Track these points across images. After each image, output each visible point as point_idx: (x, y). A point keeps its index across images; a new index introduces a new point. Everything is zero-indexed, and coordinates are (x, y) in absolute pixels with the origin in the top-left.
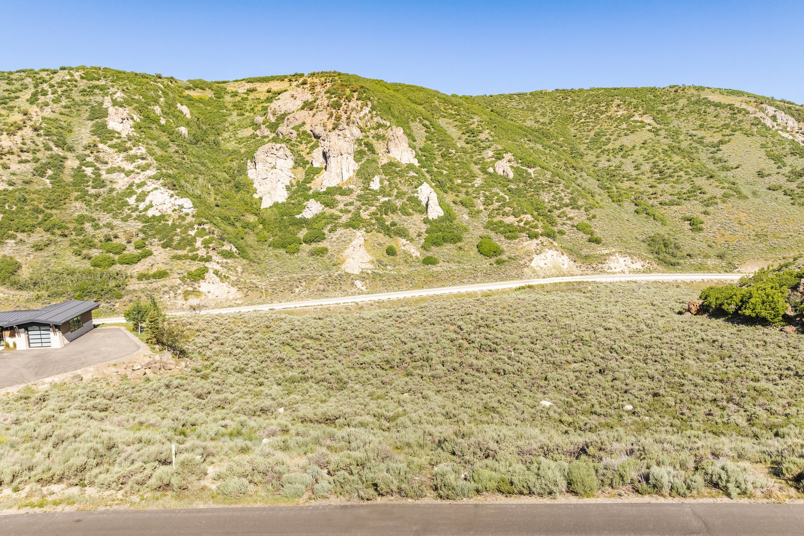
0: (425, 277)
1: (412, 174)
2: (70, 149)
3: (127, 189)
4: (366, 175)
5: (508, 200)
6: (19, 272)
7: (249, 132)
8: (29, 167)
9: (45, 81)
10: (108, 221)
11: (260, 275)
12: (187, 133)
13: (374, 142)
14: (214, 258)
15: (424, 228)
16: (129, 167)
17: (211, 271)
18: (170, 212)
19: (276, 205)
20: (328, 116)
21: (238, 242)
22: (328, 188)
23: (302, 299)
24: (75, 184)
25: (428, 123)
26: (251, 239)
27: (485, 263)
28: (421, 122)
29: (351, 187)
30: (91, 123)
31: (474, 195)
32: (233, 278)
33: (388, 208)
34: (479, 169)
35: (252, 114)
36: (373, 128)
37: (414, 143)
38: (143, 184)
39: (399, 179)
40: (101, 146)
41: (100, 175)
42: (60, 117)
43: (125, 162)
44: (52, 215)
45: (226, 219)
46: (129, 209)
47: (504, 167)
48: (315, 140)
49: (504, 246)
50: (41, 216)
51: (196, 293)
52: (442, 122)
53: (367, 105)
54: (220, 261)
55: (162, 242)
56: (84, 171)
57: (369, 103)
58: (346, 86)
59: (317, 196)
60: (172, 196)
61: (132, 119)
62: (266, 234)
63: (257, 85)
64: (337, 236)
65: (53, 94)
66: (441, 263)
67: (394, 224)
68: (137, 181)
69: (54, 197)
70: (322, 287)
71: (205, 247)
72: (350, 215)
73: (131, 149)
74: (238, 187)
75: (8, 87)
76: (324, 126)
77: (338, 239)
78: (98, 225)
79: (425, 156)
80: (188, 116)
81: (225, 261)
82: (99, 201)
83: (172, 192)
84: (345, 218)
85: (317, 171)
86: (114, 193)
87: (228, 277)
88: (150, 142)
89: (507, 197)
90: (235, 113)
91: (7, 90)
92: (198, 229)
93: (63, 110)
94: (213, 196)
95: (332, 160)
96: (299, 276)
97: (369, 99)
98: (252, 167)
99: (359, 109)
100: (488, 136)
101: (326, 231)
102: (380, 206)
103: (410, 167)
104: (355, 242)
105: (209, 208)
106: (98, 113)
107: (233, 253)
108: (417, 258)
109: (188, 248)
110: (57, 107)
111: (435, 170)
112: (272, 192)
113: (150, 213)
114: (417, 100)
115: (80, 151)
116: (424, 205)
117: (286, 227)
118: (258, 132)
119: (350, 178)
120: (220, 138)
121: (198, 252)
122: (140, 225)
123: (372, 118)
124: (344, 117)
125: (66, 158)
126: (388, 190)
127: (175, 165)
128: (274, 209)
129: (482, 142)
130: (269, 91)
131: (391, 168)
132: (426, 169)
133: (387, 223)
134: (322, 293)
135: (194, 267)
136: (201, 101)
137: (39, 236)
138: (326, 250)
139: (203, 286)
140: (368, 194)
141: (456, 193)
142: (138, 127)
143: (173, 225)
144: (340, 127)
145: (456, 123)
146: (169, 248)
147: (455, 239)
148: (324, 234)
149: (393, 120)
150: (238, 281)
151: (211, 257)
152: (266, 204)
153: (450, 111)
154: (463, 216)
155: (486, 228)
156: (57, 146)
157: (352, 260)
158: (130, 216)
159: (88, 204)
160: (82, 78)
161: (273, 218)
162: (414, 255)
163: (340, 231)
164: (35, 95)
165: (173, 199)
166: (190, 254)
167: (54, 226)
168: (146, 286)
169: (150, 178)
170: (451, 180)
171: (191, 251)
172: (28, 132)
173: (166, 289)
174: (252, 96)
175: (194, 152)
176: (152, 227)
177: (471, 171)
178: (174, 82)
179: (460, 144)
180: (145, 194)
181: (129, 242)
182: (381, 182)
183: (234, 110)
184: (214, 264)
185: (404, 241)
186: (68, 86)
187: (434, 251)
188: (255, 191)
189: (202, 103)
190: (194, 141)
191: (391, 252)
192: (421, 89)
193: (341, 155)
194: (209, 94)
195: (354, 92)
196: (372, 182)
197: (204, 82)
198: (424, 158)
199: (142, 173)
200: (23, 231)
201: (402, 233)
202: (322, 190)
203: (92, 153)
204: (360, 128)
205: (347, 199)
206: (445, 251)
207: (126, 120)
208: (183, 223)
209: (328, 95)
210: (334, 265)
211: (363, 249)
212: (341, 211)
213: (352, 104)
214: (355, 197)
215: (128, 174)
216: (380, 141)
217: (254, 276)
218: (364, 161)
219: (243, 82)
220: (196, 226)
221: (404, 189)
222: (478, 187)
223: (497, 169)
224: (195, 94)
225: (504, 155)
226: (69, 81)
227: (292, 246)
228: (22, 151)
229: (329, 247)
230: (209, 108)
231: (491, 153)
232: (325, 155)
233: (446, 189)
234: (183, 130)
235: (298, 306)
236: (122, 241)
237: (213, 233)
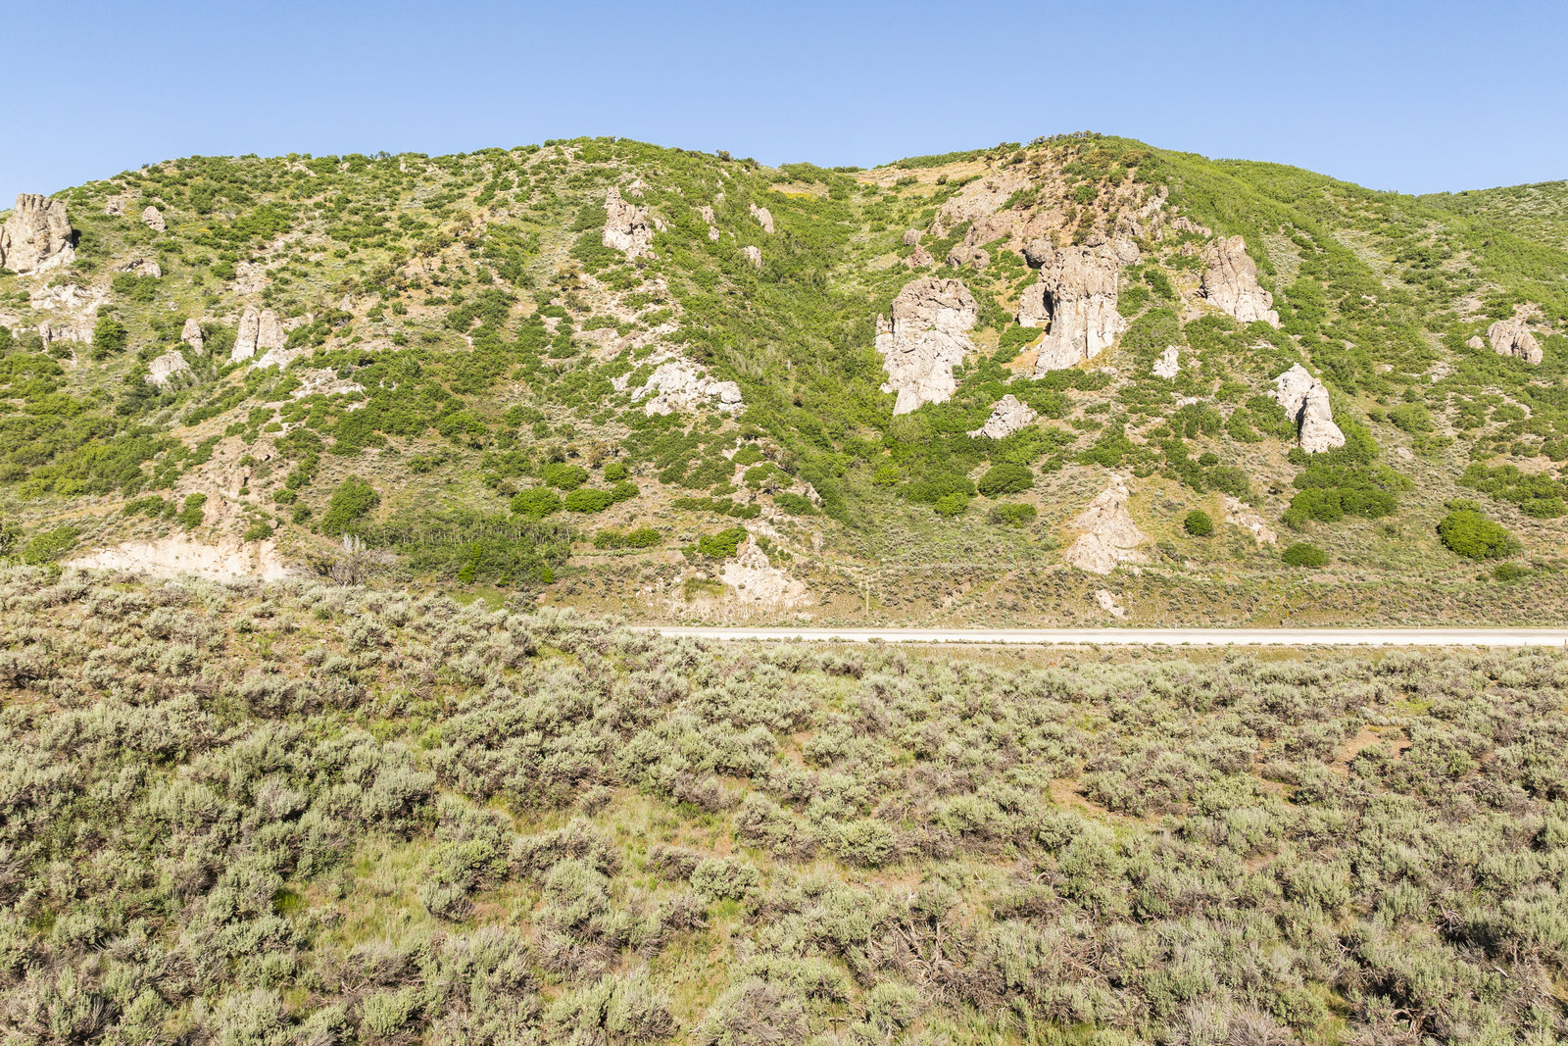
0: (1289, 596)
1: (1262, 344)
2: (527, 283)
3: (617, 360)
4: (1146, 343)
5: (1528, 416)
6: (373, 513)
7: (891, 260)
8: (441, 312)
9: (513, 166)
10: (567, 421)
11: (864, 557)
12: (759, 260)
13: (1173, 277)
14: (765, 511)
15: (1290, 473)
16: (628, 317)
17: (752, 539)
18: (691, 408)
19: (927, 407)
20: (1062, 219)
21: (825, 480)
22: (1050, 373)
23: (958, 624)
24: (520, 348)
25: (1306, 237)
26: (861, 478)
27: (1463, 577)
28: (1288, 233)
29: (1105, 370)
30: (574, 236)
31: (1429, 402)
32: (800, 559)
33: (1195, 422)
34: (1444, 341)
35: (901, 227)
36: (1170, 243)
37: (1272, 278)
38: (649, 350)
39: (1227, 356)
40: (583, 277)
41: (570, 333)
42: (523, 226)
43: (624, 309)
44: (461, 405)
45: (811, 431)
46: (611, 401)
47: (1512, 334)
48: (1029, 270)
49: (1518, 535)
50: (441, 406)
51: (712, 585)
52: (1343, 238)
53: (1158, 193)
54: (777, 518)
55: (662, 470)
56: (542, 324)
57: (1164, 189)
58: (1112, 156)
59: (1022, 389)
60: (701, 376)
61: (652, 226)
62: (896, 469)
63: (919, 173)
64: (1063, 481)
65: (520, 185)
66: (1336, 566)
67: (1208, 460)
68: (637, 345)
69: (473, 370)
70: (1009, 599)
71: (748, 486)
72: (1098, 435)
73: (639, 284)
74: (849, 371)
75: (452, 179)
76: (1054, 239)
77: (1062, 487)
78: (544, 428)
79: (1296, 308)
80: (770, 229)
81: (788, 518)
82: (560, 381)
83: (703, 368)
84: (1084, 442)
85: (1030, 336)
86: (590, 369)
87: (789, 556)
88: (680, 271)
89: (1524, 407)
90: (866, 227)
91: (448, 185)
92: (742, 446)
93: (531, 214)
94: (793, 383)
95: (1064, 310)
96: (956, 567)
97: (1164, 180)
98: (885, 328)
99: (1138, 200)
100: (1467, 265)
101: (1035, 470)
102: (1176, 416)
103: (1259, 329)
104: (1104, 497)
105: (780, 406)
106: (592, 219)
107: (809, 503)
108: (1267, 546)
109: (714, 486)
110: (520, 209)
111: (1324, 339)
112: (922, 381)
113: (650, 409)
114: (1282, 194)
115: (543, 284)
116: (1293, 417)
117: (943, 456)
118: (908, 261)
119: (1104, 351)
120: (830, 274)
121: (733, 496)
122: (626, 433)
123: (1167, 221)
124: (1101, 219)
125: (514, 299)
126: (1198, 379)
127: (722, 317)
128: (922, 416)
129: (1449, 278)
130: (941, 183)
131: (1211, 332)
132: (1299, 337)
133: (1190, 457)
134: (1010, 612)
135: (718, 527)
136: (800, 203)
137: (431, 443)
138: (1032, 511)
139: (732, 573)
140: (1147, 387)
141: (1379, 395)
142: (661, 242)
143: (692, 435)
144: (1091, 239)
145: (1379, 238)
146: (674, 484)
147: (1376, 507)
148: (1030, 476)
149: (1219, 225)
150: (811, 565)
151: (758, 509)
152: (906, 405)
153: (1363, 213)
154: (1397, 452)
155: (1465, 483)
156: (503, 276)
157: (1091, 538)
158: (610, 414)
159: (536, 388)
160: (578, 157)
161: (917, 434)
162: (1259, 540)
163: (1069, 469)
164: (490, 188)
165: (702, 382)
166: (716, 499)
167: (461, 426)
168: (609, 561)
169: (664, 339)
170: (1365, 365)
171: (718, 492)
172: (458, 250)
173: (650, 571)
174: (906, 192)
175: (767, 296)
176: (649, 438)
177: (1419, 346)
178: (752, 169)
179: (1392, 283)
180: (648, 371)
181: (597, 466)
182: (1182, 360)
183: (865, 221)
184: (763, 523)
185: (1234, 502)
186: (549, 172)
187: (1316, 533)
188: (885, 379)
189: (802, 207)
190: (772, 275)
191: (1197, 526)
192: (1291, 171)
193: (1088, 296)
194: (819, 191)
195: (1130, 165)
196: (1159, 361)
197: (812, 169)
198: (1294, 311)
199: (651, 330)
200: (401, 433)
201: (1230, 483)
202: (1035, 378)
203: (564, 290)
204: (1139, 242)
205: (1094, 397)
206: (1346, 533)
207: (639, 229)
208: (715, 433)
209: (1069, 175)
210: (1047, 548)
211: (1122, 515)
212: (1077, 424)
213: (1124, 191)
214: (1113, 393)
215: (624, 330)
216: (1186, 271)
217: (850, 558)
218: (1142, 313)
219: (892, 169)
220: (739, 441)
221: (1240, 379)
222: (1440, 383)
223: (1493, 341)
224: (790, 191)
225: (1515, 307)
226: (553, 162)
227: (952, 497)
228: (436, 283)
229: (1039, 507)
230: (815, 217)
231: (1475, 304)
232: (1049, 301)
233: (1352, 383)
234: (753, 253)
235: (941, 639)
236: (584, 463)
237: (773, 457)
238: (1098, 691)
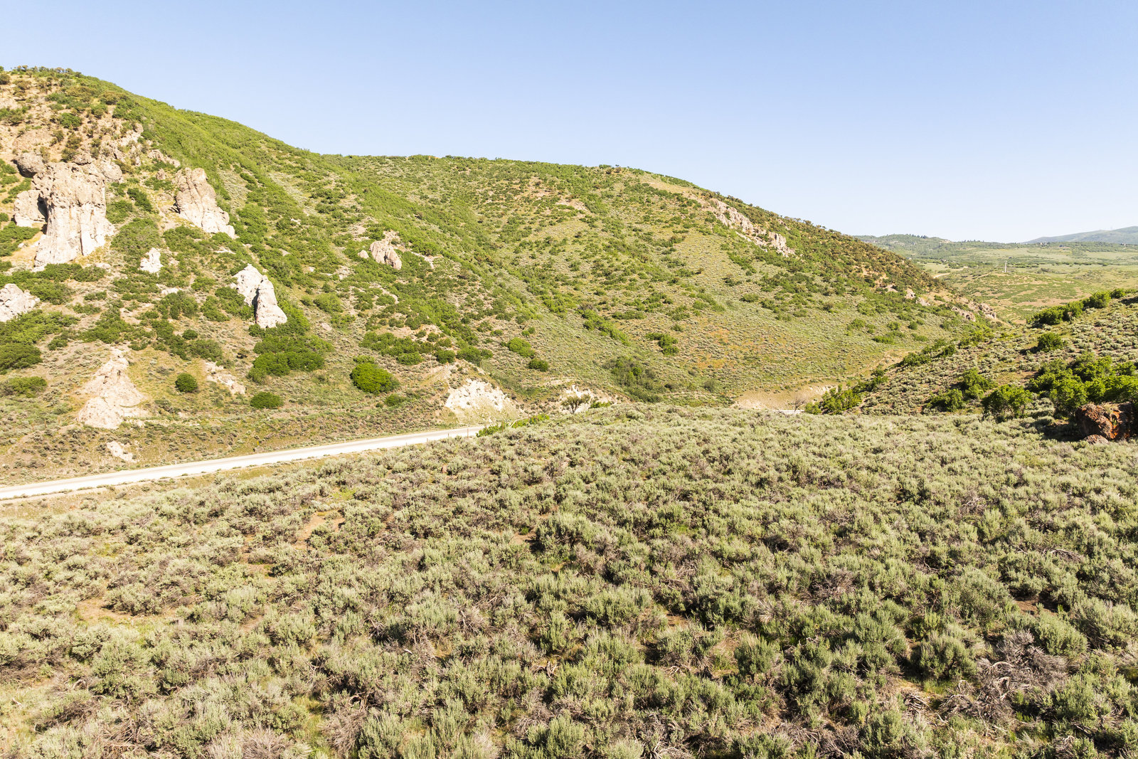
0: (258, 430)
1: (224, 250)
4: (133, 245)
5: (397, 302)
13: (150, 193)
15: (251, 343)
20: (51, 139)
22: (49, 266)
25: (250, 175)
27: (369, 406)
28: (237, 171)
29: (100, 265)
31: (339, 293)
33: (178, 307)
34: (344, 252)
36: (147, 168)
37: (227, 202)
39: (198, 258)
47: (383, 250)
48: (22, 179)
49: (397, 376)
52: (275, 177)
53: (134, 128)
57: (139, 125)
58: (93, 93)
59: (23, 279)
64: (70, 356)
66: (287, 406)
67: (190, 335)
70: (27, 459)
72: (97, 317)
76: (44, 154)
77: (69, 361)
79: (246, 223)
84: (86, 323)
85: (27, 234)
89: (394, 296)
95: (58, 214)
97: (139, 119)
99: (118, 132)
100: (355, 204)
101: (42, 347)
102: (162, 302)
103: (220, 239)
104: (107, 367)
108: (239, 396)
111: (268, 248)
114: (231, 142)
116: (250, 303)
119: (98, 250)
123: (144, 151)
124: (87, 143)
126: (177, 274)
129: (345, 211)
131: (183, 238)
132: (250, 246)
133: (176, 333)
134: (30, 468)
138: (42, 382)
140: (136, 279)
141: (307, 288)
144: (79, 159)
145: (299, 181)
147: (312, 364)
148: (38, 353)
149: (185, 159)
153: (288, 162)
154: (321, 326)
155: (364, 345)
157: (99, 401)
162: (233, 392)
163: (73, 347)
170: (296, 267)
177: (330, 255)
179: (310, 212)
182: (164, 259)
185: (212, 366)
187: (273, 385)
191: (186, 385)
192: (236, 126)
193: (80, 205)
195: (109, 103)
196: (145, 260)
198: (245, 227)
201: (207, 351)
202: (35, 270)
204: (121, 165)
205: (92, 287)
206: (293, 383)
209: (54, 103)
210: (60, 412)
211: (125, 380)
212: (79, 309)
213: (106, 122)
214: (108, 284)
216: (161, 191)
218: (128, 221)
221: (210, 275)
222: (345, 280)
223: (374, 254)
225: (384, 233)
229: (49, 378)
231: (362, 230)
232: (44, 207)
233: (289, 279)
238: (114, 522)
